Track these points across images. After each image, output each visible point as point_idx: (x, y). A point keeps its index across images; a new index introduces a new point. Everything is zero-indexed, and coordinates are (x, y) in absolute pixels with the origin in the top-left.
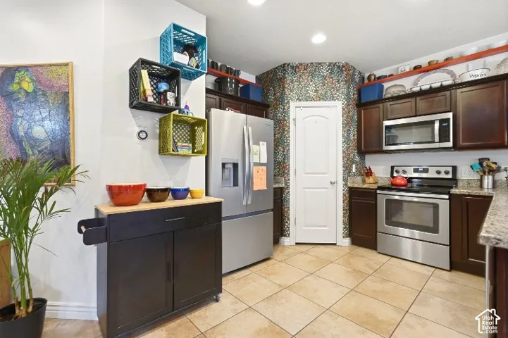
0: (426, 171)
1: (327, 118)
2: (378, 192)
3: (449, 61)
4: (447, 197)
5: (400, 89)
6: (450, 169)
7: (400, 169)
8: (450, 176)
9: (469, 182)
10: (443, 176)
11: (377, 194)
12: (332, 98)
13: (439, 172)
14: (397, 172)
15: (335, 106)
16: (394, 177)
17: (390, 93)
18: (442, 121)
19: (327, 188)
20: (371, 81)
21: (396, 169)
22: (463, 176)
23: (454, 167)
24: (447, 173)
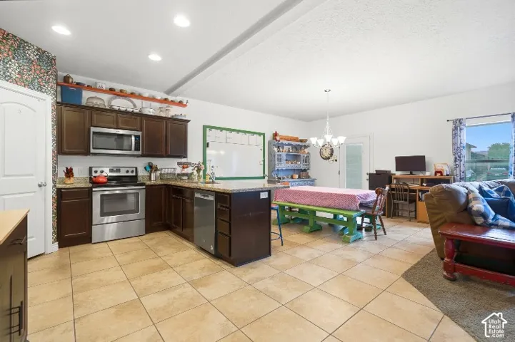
0: (118, 171)
1: (35, 111)
2: (94, 189)
3: (133, 95)
4: (144, 187)
5: (99, 102)
6: (134, 169)
7: (99, 170)
8: (134, 174)
9: (143, 177)
10: (130, 174)
11: (92, 191)
12: (40, 89)
13: (127, 172)
14: (96, 172)
15: (44, 100)
16: (95, 177)
17: (92, 103)
18: (136, 136)
19: (34, 192)
20: (68, 83)
21: (94, 169)
22: (140, 174)
23: (136, 168)
24: (132, 172)
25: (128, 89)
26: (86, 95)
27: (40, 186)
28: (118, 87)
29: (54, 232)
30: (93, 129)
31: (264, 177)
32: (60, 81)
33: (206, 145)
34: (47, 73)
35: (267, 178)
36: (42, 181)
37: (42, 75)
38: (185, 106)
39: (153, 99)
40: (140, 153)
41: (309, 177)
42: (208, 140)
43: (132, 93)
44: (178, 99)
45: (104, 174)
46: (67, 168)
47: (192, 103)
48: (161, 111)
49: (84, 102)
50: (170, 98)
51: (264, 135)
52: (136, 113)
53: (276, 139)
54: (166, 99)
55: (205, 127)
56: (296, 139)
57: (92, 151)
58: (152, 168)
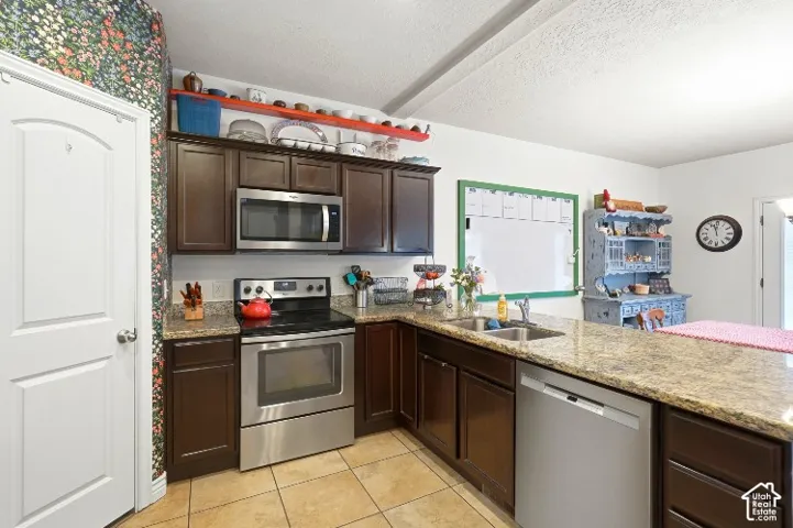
0: (293, 287)
1: (110, 148)
2: (245, 340)
3: (320, 115)
4: (352, 330)
5: (255, 130)
6: (323, 282)
7: (256, 284)
8: (323, 293)
9: (340, 298)
10: (315, 294)
11: (240, 344)
12: (123, 92)
13: (310, 288)
14: (248, 291)
15: (132, 119)
16: (246, 302)
17: (240, 132)
18: (332, 208)
19: (108, 358)
20: (193, 90)
21: (243, 285)
22: (335, 292)
23: (328, 280)
24: (321, 288)
25: (312, 103)
26: (228, 117)
27: (121, 340)
28: (291, 99)
29: (155, 452)
30: (243, 194)
31: (576, 292)
32: (177, 86)
33: (464, 223)
34: (141, 53)
35: (580, 293)
36: (126, 327)
37: (126, 57)
38: (426, 136)
39: (359, 124)
40: (339, 246)
41: (669, 291)
42: (468, 211)
43: (319, 112)
44: (409, 123)
45: (264, 296)
46: (188, 285)
47: (438, 130)
48: (379, 149)
49: (224, 132)
50: (395, 121)
51: (575, 199)
52: (330, 154)
53: (606, 206)
54: (386, 124)
55: (460, 184)
56: (638, 207)
57: (241, 244)
58: (360, 279)
